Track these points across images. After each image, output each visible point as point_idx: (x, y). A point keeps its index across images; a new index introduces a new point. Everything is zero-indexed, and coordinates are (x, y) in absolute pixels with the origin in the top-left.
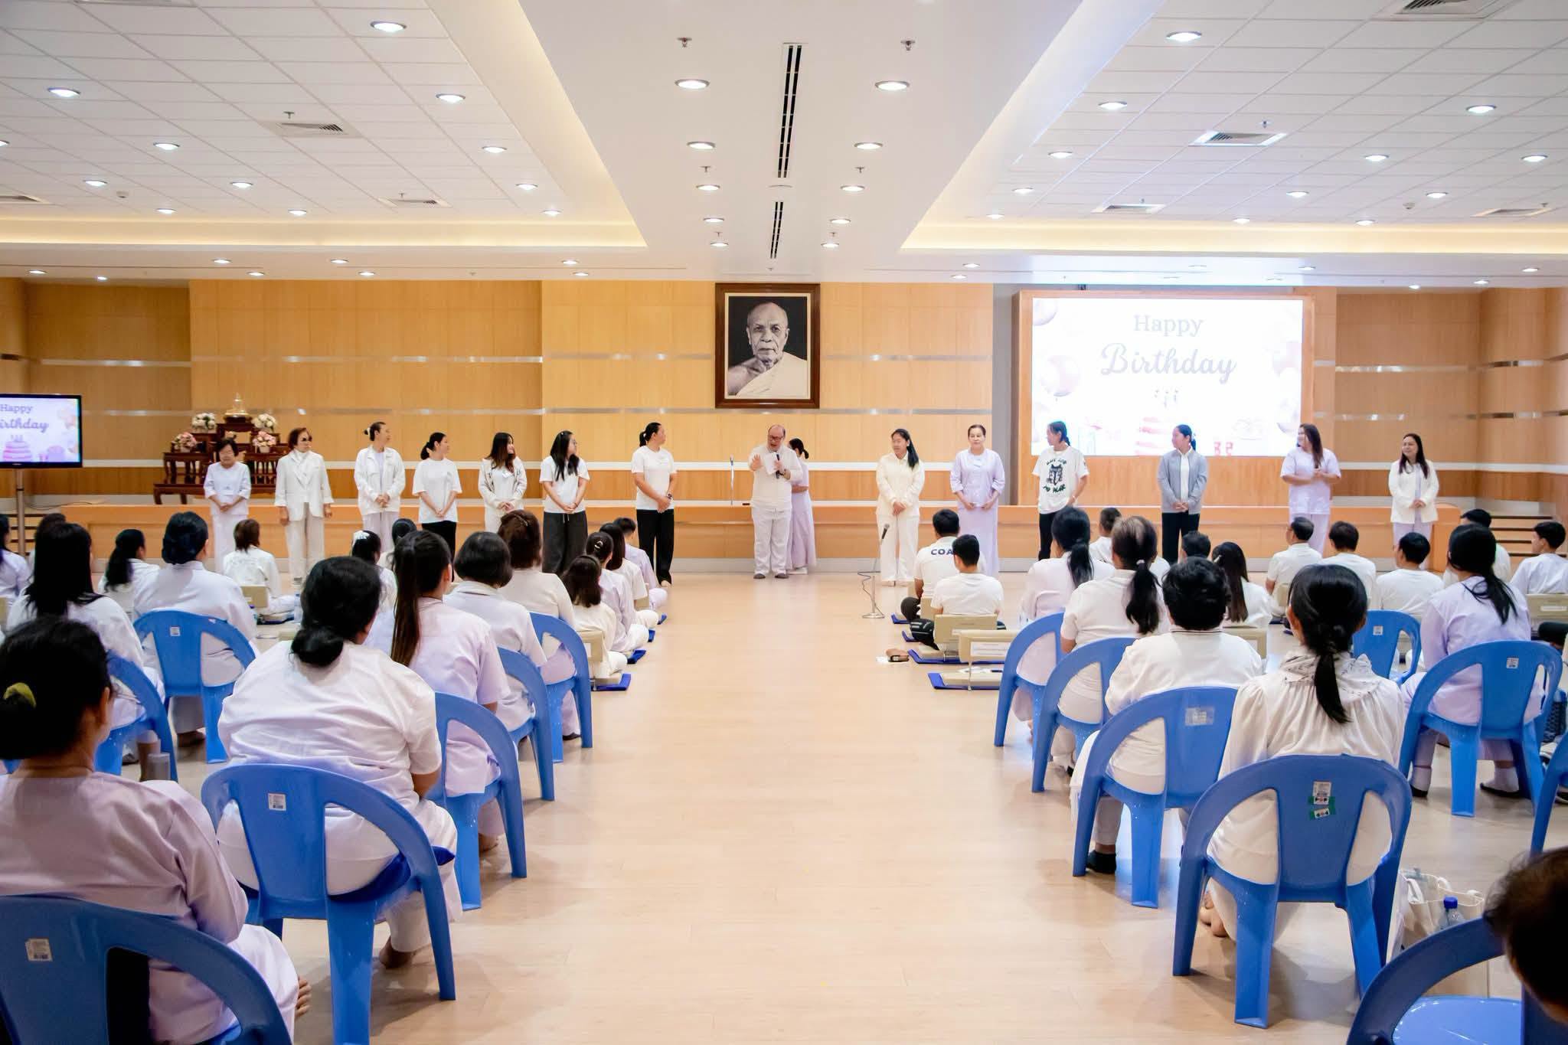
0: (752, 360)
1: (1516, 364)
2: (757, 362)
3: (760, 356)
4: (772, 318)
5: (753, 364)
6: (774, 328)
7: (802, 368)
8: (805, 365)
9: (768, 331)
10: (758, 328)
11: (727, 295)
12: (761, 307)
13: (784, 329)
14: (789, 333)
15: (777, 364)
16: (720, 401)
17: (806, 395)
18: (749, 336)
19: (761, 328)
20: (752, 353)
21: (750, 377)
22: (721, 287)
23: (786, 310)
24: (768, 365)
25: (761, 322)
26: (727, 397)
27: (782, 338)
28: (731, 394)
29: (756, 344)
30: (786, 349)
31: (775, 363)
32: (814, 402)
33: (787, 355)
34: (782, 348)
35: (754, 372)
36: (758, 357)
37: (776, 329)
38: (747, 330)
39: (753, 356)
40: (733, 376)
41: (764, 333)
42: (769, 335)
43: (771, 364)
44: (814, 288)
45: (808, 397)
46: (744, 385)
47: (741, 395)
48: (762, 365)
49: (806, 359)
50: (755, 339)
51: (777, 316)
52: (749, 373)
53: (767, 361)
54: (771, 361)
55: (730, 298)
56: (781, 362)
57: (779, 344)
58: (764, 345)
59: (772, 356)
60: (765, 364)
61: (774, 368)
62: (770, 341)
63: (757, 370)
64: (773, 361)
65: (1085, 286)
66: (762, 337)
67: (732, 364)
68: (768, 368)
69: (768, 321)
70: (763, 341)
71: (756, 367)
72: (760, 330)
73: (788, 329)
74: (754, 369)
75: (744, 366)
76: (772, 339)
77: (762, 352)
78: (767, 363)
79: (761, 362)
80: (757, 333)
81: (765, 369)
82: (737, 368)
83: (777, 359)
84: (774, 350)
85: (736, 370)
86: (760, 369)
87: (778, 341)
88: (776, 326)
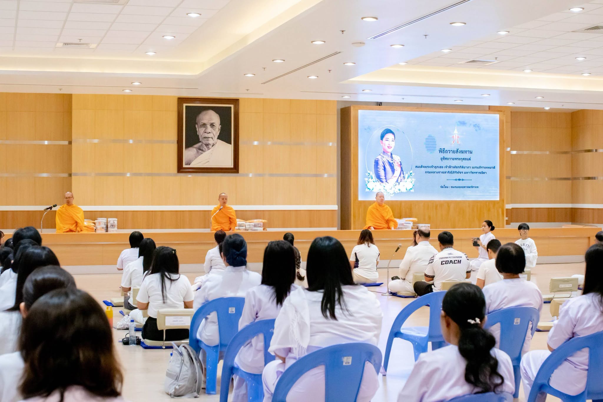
0: (200, 144)
1: (596, 151)
2: (202, 145)
3: (203, 141)
4: (211, 119)
5: (200, 146)
6: (212, 125)
7: (228, 149)
8: (230, 148)
9: (209, 126)
10: (203, 125)
11: (185, 105)
12: (204, 113)
13: (218, 126)
14: (221, 128)
15: (214, 146)
16: (180, 169)
17: (231, 165)
18: (197, 130)
19: (204, 125)
20: (199, 139)
21: (198, 154)
22: (181, 100)
23: (219, 115)
24: (209, 147)
25: (205, 121)
26: (184, 166)
27: (216, 131)
28: (186, 164)
29: (201, 134)
30: (219, 138)
31: (213, 146)
32: (235, 169)
33: (219, 141)
34: (217, 137)
35: (200, 151)
36: (202, 142)
37: (213, 125)
38: (196, 126)
39: (200, 142)
40: (188, 154)
41: (206, 128)
42: (209, 129)
43: (210, 146)
44: (236, 102)
45: (232, 167)
46: (194, 159)
47: (193, 165)
48: (205, 147)
49: (231, 143)
50: (201, 131)
51: (213, 118)
52: (198, 152)
53: (208, 145)
54: (210, 145)
55: (186, 106)
56: (216, 146)
57: (215, 135)
58: (206, 135)
59: (211, 142)
60: (207, 147)
61: (212, 149)
62: (210, 133)
63: (202, 150)
64: (211, 145)
65: (381, 103)
66: (205, 130)
67: (187, 147)
68: (209, 149)
69: (208, 121)
70: (206, 132)
71: (201, 148)
72: (204, 126)
73: (221, 126)
74: (200, 149)
75: (194, 147)
76: (211, 132)
77: (205, 139)
78: (208, 146)
79: (205, 145)
80: (202, 128)
81: (207, 149)
82: (190, 149)
83: (213, 144)
84: (212, 138)
85: (190, 150)
86: (204, 149)
87: (215, 133)
88: (213, 124)
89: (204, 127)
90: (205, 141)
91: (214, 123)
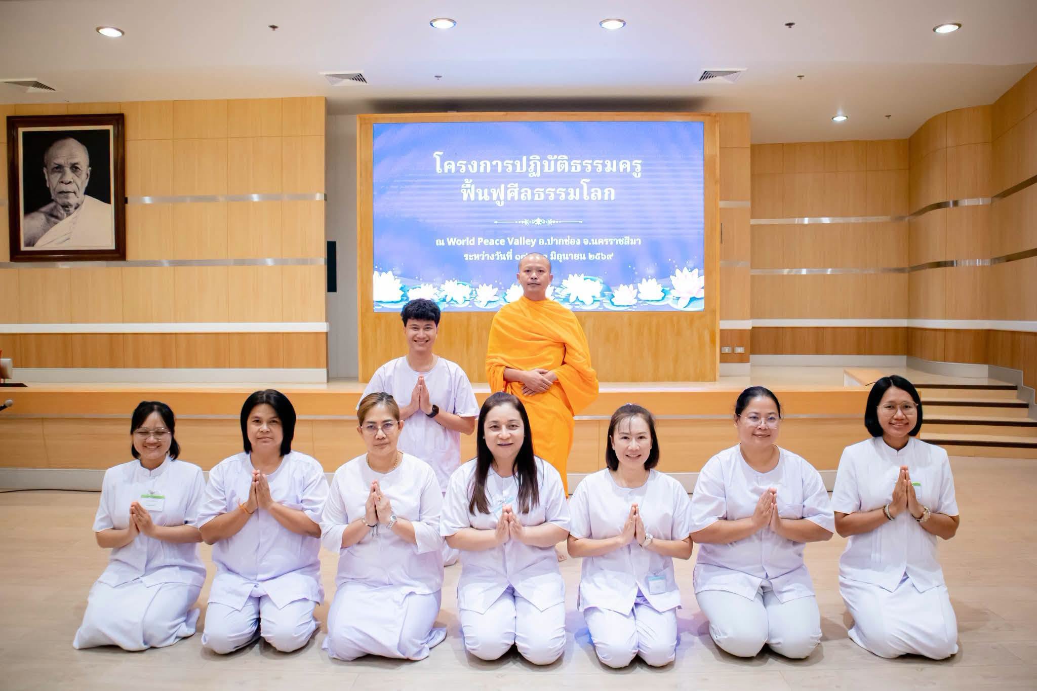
0: (52, 205)
2: (55, 207)
3: (58, 200)
4: (72, 156)
5: (52, 210)
6: (74, 168)
7: (104, 213)
8: (109, 210)
9: (68, 170)
10: (57, 168)
11: (21, 130)
12: (60, 142)
13: (85, 169)
14: (91, 173)
15: (78, 210)
16: (17, 254)
17: (109, 243)
18: (47, 178)
19: (59, 168)
20: (51, 196)
21: (49, 225)
22: (14, 121)
23: (86, 146)
24: (69, 211)
25: (60, 161)
26: (23, 248)
27: (82, 180)
28: (27, 245)
29: (55, 185)
30: (88, 192)
31: (76, 208)
32: (119, 253)
33: (88, 198)
34: (83, 190)
35: (53, 219)
36: (56, 202)
37: (77, 168)
38: (45, 170)
39: (52, 201)
40: (29, 224)
41: (63, 173)
42: (69, 175)
43: (72, 209)
44: (118, 120)
45: (113, 247)
46: (42, 235)
47: (39, 246)
48: (62, 212)
49: (109, 202)
50: (53, 181)
51: (77, 153)
52: (48, 220)
53: (67, 207)
54: (71, 205)
55: (24, 133)
56: (83, 207)
57: (79, 186)
58: (64, 187)
59: (73, 200)
60: (64, 210)
61: (75, 214)
62: (70, 182)
63: (57, 217)
64: (74, 207)
66: (61, 177)
67: (28, 211)
68: (69, 214)
69: (67, 159)
70: (62, 182)
71: (55, 213)
72: (58, 170)
73: (90, 168)
74: (52, 216)
75: (42, 212)
76: (72, 180)
77: (62, 195)
78: (67, 209)
79: (61, 208)
80: (56, 174)
81: (65, 215)
82: (35, 214)
83: (77, 204)
84: (75, 193)
85: (33, 218)
86: (59, 215)
87: (79, 182)
88: (77, 166)
89: (59, 172)
90: (61, 200)
91: (77, 164)
